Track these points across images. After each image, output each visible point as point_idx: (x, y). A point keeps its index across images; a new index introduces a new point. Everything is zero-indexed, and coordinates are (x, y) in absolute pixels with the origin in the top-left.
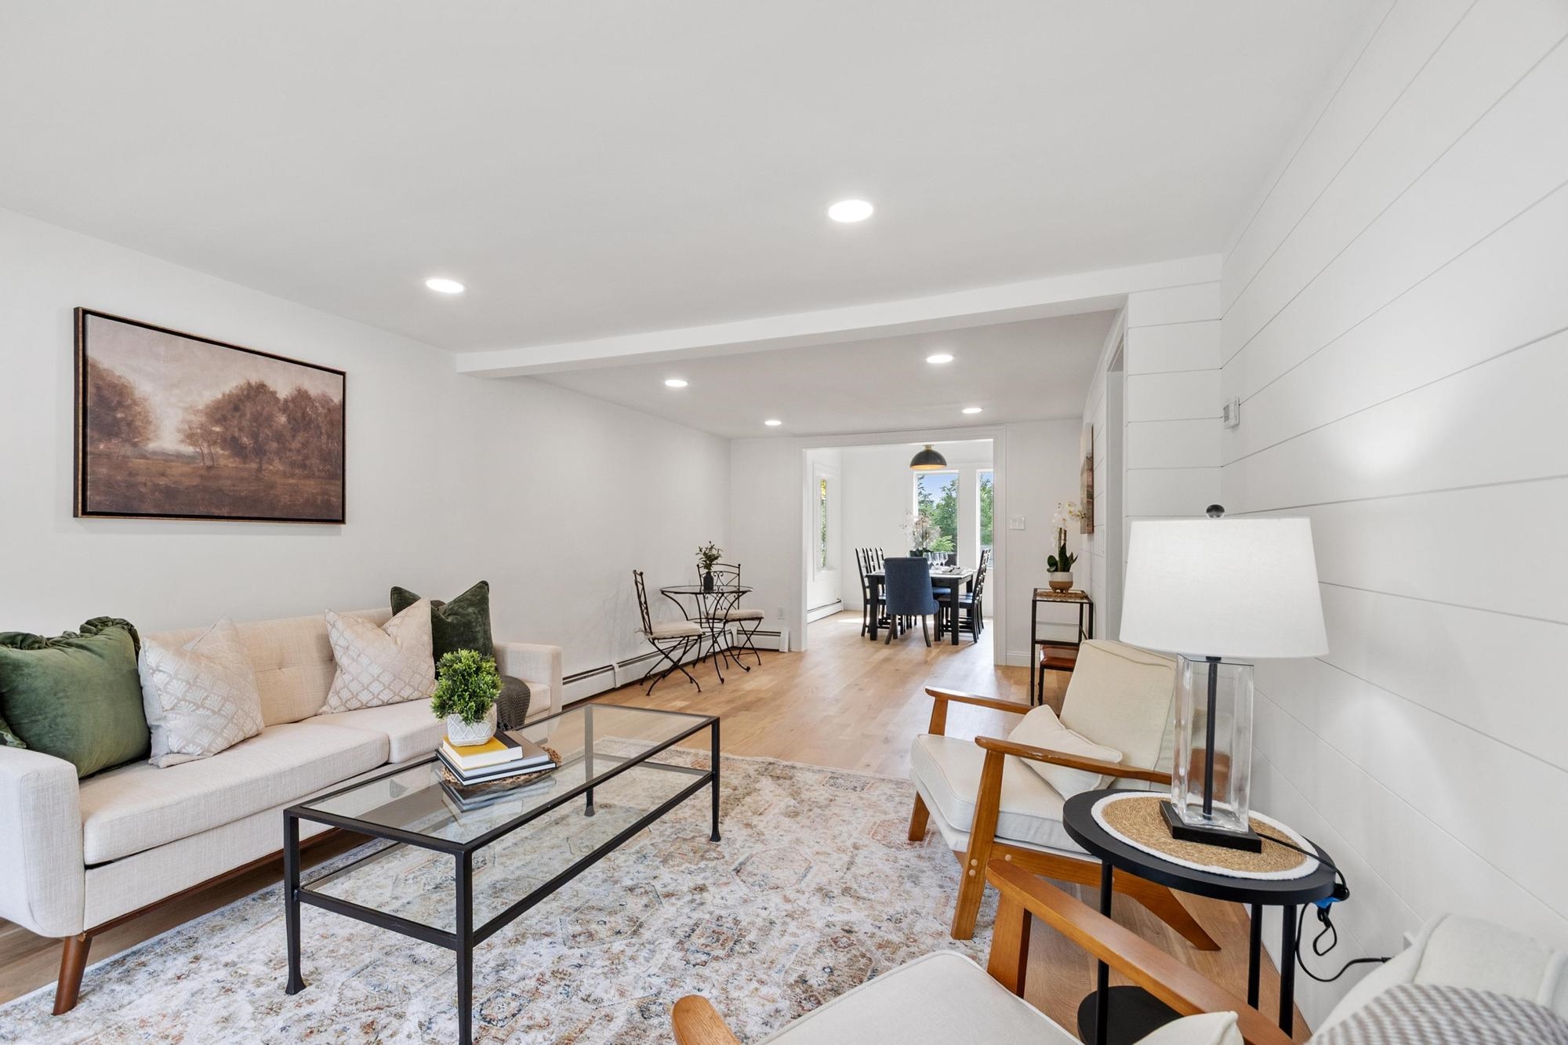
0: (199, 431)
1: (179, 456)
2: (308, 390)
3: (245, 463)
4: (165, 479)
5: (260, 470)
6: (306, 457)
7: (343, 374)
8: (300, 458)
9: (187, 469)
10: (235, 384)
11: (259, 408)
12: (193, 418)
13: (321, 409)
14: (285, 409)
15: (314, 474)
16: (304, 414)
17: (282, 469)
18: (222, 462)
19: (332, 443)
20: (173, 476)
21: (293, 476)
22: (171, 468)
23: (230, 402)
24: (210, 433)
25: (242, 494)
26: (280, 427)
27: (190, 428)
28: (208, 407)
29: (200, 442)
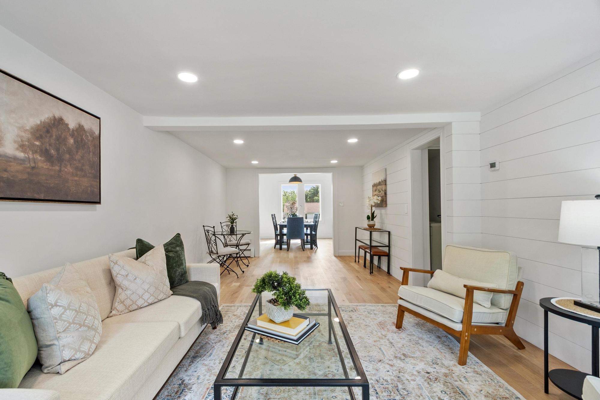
0: (27, 143)
1: (15, 159)
2: (84, 126)
3: (52, 166)
4: (6, 173)
5: (60, 171)
6: (83, 165)
7: (99, 118)
8: (80, 165)
9: (20, 168)
10: (47, 116)
11: (59, 133)
12: (23, 134)
13: (89, 137)
14: (72, 135)
15: (86, 175)
16: (82, 139)
17: (71, 171)
18: (40, 165)
19: (95, 157)
20: (12, 172)
21: (77, 175)
22: (10, 166)
23: (44, 127)
24: (34, 145)
25: (51, 185)
26: (70, 146)
27: (22, 141)
28: (32, 128)
29: (28, 150)
